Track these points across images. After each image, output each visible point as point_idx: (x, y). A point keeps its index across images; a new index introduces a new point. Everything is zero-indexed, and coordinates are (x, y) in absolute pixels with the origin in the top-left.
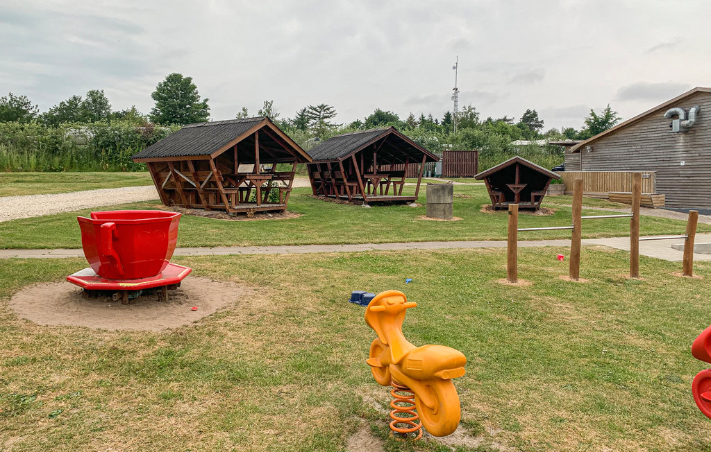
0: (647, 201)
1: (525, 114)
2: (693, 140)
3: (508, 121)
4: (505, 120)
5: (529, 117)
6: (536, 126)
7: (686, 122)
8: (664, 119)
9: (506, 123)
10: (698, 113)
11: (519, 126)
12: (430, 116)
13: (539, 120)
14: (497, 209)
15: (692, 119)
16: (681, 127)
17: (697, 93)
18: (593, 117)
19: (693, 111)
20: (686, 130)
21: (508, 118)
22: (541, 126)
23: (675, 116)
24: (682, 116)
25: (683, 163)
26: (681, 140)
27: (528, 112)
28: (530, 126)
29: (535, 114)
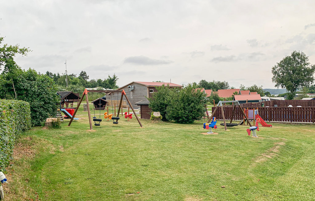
0: (125, 107)
1: (81, 73)
2: (134, 93)
3: (74, 75)
4: (73, 75)
5: (83, 74)
6: (86, 78)
7: (132, 89)
8: (127, 88)
9: (73, 76)
10: (134, 87)
11: (79, 78)
12: (39, 73)
13: (87, 76)
14: (96, 109)
15: (133, 88)
16: (131, 90)
17: (133, 83)
18: (109, 78)
19: (133, 86)
20: (132, 91)
21: (74, 74)
22: (88, 78)
23: (130, 87)
24: (131, 88)
25: (132, 98)
26: (131, 93)
27: (82, 72)
28: (83, 78)
29: (85, 73)
